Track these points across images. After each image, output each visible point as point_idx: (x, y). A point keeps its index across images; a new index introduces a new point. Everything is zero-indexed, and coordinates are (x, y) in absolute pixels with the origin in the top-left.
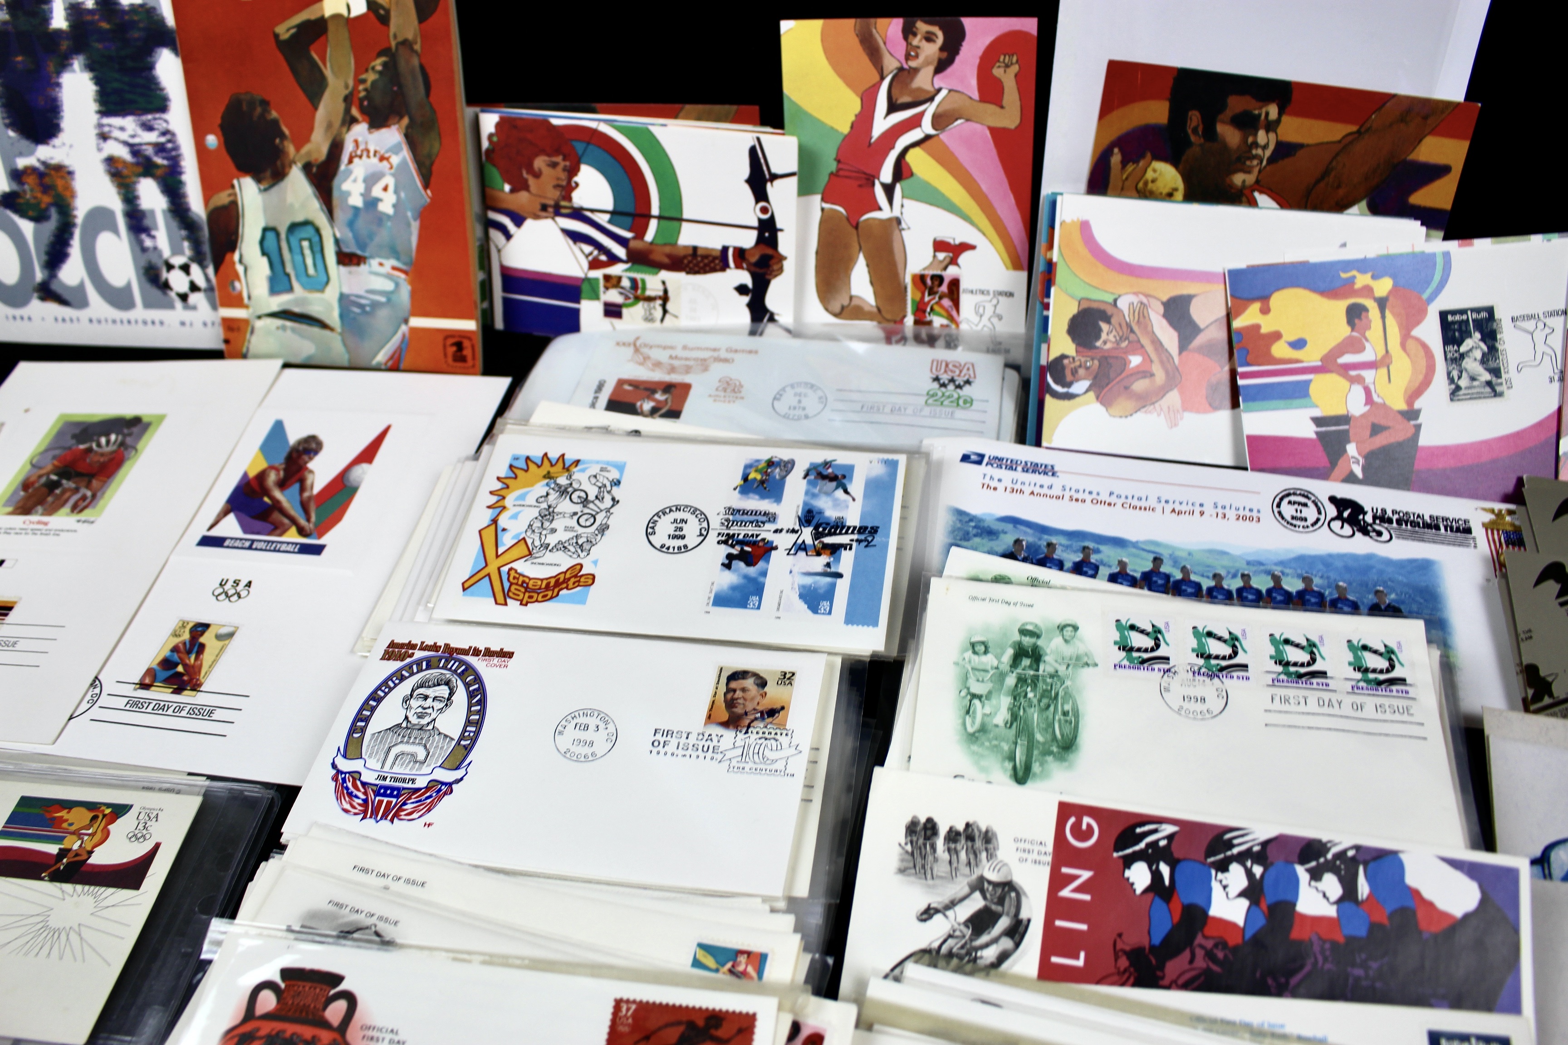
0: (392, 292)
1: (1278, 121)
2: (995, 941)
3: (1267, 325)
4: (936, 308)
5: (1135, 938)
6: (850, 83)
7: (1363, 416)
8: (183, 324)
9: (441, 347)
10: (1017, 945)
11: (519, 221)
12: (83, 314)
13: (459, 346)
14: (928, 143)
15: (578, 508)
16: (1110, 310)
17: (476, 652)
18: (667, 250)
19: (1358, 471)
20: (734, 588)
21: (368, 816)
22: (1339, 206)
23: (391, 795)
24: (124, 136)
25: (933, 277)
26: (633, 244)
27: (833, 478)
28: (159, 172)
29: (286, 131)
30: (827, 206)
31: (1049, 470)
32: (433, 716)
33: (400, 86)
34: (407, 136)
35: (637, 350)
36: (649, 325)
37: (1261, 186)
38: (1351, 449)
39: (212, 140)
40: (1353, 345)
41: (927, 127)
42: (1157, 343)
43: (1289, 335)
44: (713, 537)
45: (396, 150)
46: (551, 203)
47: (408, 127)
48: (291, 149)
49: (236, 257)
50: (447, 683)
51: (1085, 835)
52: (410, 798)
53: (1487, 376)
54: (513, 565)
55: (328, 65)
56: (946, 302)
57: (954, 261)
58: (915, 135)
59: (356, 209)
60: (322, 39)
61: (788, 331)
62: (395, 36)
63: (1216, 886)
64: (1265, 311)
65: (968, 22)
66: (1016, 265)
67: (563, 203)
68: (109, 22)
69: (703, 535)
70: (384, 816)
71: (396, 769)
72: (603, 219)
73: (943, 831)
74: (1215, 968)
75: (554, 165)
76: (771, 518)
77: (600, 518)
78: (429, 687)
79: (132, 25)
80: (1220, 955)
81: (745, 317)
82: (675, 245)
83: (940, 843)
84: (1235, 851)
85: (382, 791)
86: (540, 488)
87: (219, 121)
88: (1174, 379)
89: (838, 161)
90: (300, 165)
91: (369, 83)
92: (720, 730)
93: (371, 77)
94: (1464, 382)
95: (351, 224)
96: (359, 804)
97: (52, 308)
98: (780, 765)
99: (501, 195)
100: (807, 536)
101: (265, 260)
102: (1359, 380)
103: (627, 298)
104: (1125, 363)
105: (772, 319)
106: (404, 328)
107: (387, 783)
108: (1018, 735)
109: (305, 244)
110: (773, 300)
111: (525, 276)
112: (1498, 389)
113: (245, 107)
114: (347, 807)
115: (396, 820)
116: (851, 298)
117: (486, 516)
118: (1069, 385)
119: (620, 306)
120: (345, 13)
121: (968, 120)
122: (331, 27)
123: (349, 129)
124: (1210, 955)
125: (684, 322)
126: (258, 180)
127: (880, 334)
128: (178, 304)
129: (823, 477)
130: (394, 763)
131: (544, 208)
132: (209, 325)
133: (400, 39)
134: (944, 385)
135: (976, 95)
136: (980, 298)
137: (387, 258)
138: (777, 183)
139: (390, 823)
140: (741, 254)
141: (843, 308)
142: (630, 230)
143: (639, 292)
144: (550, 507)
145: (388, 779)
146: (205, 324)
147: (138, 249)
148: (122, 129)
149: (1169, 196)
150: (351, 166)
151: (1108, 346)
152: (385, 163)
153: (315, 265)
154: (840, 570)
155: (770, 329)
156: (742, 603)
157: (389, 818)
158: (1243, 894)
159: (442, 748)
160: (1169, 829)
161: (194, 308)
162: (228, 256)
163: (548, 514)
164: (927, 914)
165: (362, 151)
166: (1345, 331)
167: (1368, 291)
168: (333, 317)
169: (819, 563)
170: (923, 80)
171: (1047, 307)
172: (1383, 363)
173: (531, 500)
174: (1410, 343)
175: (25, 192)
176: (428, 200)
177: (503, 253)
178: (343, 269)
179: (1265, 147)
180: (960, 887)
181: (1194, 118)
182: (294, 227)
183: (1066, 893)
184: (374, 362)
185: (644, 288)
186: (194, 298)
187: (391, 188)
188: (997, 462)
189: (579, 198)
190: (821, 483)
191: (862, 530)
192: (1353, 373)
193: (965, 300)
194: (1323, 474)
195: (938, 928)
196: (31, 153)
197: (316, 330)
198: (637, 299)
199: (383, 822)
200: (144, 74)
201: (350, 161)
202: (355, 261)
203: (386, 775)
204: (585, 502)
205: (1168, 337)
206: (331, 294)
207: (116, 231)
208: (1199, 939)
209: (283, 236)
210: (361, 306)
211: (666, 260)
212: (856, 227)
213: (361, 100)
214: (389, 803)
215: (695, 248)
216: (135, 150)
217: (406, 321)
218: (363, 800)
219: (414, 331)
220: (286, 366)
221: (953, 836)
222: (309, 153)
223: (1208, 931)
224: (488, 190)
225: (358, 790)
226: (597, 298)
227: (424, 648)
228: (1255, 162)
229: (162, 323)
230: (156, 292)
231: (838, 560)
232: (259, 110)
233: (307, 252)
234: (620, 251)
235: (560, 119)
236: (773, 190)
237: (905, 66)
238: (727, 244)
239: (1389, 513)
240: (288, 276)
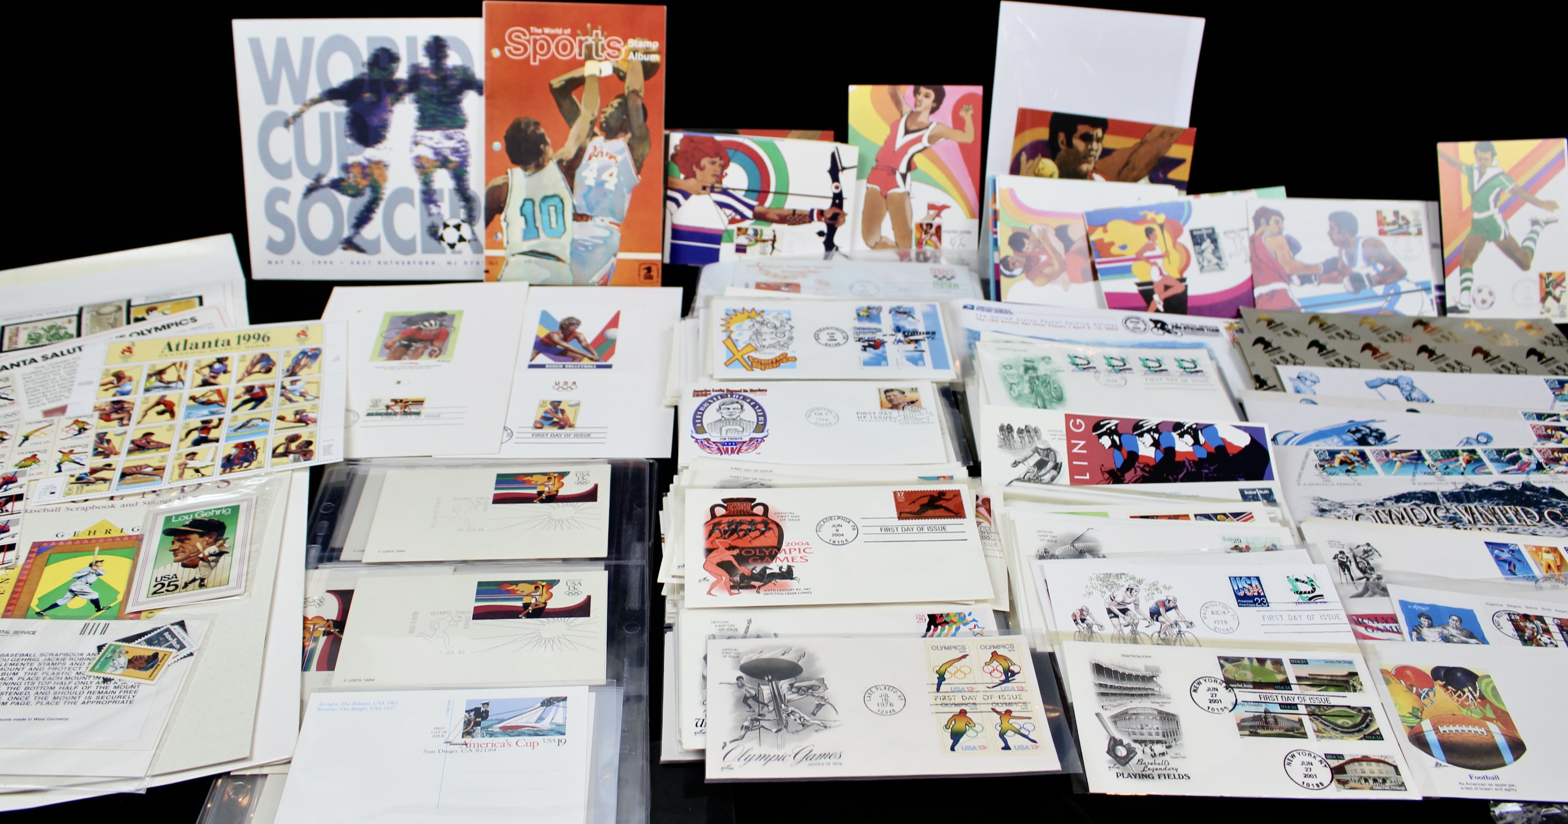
0: (608, 238)
1: (1102, 138)
2: (1049, 472)
3: (1107, 239)
4: (929, 242)
5: (1109, 466)
6: (885, 118)
7: (1160, 282)
8: (449, 263)
9: (636, 270)
10: (1059, 473)
11: (686, 196)
12: (374, 259)
13: (649, 270)
14: (925, 151)
15: (773, 330)
16: (1028, 233)
17: (746, 391)
18: (778, 212)
19: (1161, 308)
20: (872, 359)
21: (723, 453)
22: (1136, 180)
23: (732, 445)
24: (431, 143)
25: (927, 225)
26: (758, 209)
27: (905, 313)
28: (451, 165)
29: (549, 140)
30: (870, 186)
31: (1007, 312)
32: (737, 414)
33: (628, 116)
34: (629, 144)
35: (761, 269)
36: (763, 256)
37: (1095, 170)
38: (1156, 297)
39: (497, 146)
40: (1151, 247)
41: (925, 142)
42: (1054, 251)
43: (1119, 243)
44: (851, 340)
45: (621, 152)
46: (709, 185)
47: (630, 139)
48: (550, 151)
49: (502, 216)
50: (737, 403)
51: (1080, 426)
52: (743, 445)
53: (1215, 261)
54: (750, 354)
55: (583, 102)
56: (934, 238)
57: (938, 215)
58: (918, 147)
59: (590, 187)
60: (580, 88)
61: (846, 257)
62: (628, 87)
63: (1140, 443)
64: (1105, 231)
65: (947, 89)
66: (973, 216)
67: (716, 185)
68: (436, 74)
69: (847, 338)
70: (733, 452)
71: (729, 435)
72: (740, 195)
73: (1015, 429)
74: (1146, 474)
75: (713, 163)
76: (879, 330)
77: (787, 334)
78: (728, 405)
79: (452, 77)
80: (1147, 469)
81: (822, 248)
82: (782, 208)
83: (1015, 434)
84: (1145, 429)
85: (726, 444)
86: (748, 323)
87: (504, 133)
88: (1063, 267)
89: (877, 161)
90: (555, 161)
91: (607, 115)
92: (891, 411)
93: (609, 110)
94: (1205, 264)
95: (585, 197)
96: (715, 450)
97: (352, 254)
98: (926, 420)
99: (677, 181)
100: (900, 336)
101: (522, 219)
102: (1155, 264)
103: (751, 241)
104: (1039, 259)
105: (837, 249)
106: (613, 260)
107: (727, 440)
108: (1036, 396)
109: (552, 209)
110: (837, 240)
111: (687, 229)
112: (1222, 266)
113: (523, 126)
114: (710, 451)
115: (740, 453)
116: (881, 238)
117: (724, 336)
118: (1011, 270)
119: (745, 246)
120: (598, 74)
121: (947, 138)
122: (588, 83)
123: (591, 139)
124: (1142, 469)
125: (785, 254)
126: (525, 170)
127: (897, 257)
128: (448, 249)
129: (900, 313)
130: (726, 433)
131: (704, 188)
132: (469, 263)
133: (631, 89)
134: (940, 279)
135: (950, 125)
136: (952, 235)
137: (607, 216)
138: (845, 172)
139: (737, 455)
140: (821, 213)
141: (876, 244)
142: (757, 200)
143: (758, 237)
144: (757, 330)
146: (466, 263)
147: (426, 214)
148: (431, 139)
149: (1051, 176)
150: (590, 162)
151: (1029, 251)
152: (613, 160)
153: (557, 221)
154: (923, 349)
155: (836, 256)
156: (878, 363)
158: (1152, 445)
159: (751, 426)
160: (1115, 422)
161: (460, 252)
162: (497, 217)
163: (758, 333)
164: (1016, 464)
165: (598, 153)
166: (1144, 240)
167: (1153, 221)
168: (565, 255)
169: (912, 346)
170: (924, 118)
171: (996, 233)
172: (1165, 255)
173: (745, 327)
174: (1177, 246)
175: (349, 178)
176: (638, 182)
177: (674, 216)
178: (576, 223)
179: (1097, 151)
180: (1028, 452)
181: (1062, 137)
182: (545, 198)
183: (1075, 450)
184: (590, 282)
185: (762, 235)
186: (460, 246)
187: (615, 175)
188: (982, 309)
189: (726, 183)
190: (899, 316)
191: (927, 333)
192: (1152, 261)
193: (944, 236)
194: (1145, 309)
195: (1021, 470)
196: (360, 153)
197: (552, 263)
198: (757, 241)
199: (733, 454)
200: (454, 106)
201: (590, 158)
202: (585, 218)
203: (725, 437)
204: (775, 327)
205: (1059, 246)
206: (566, 240)
207: (412, 203)
208: (1137, 464)
209: (537, 204)
210: (586, 247)
211: (776, 218)
212: (885, 197)
213: (601, 123)
214: (732, 448)
215: (794, 211)
216: (437, 152)
217: (615, 255)
218: (717, 448)
219: (620, 261)
220: (531, 285)
221: (1020, 431)
222: (562, 154)
223: (1140, 460)
224: (670, 179)
225: (712, 445)
226: (732, 241)
227: (715, 391)
228: (1092, 158)
229: (433, 263)
230: (433, 242)
231: (920, 345)
232: (532, 128)
233: (553, 214)
234: (749, 213)
235: (719, 138)
236: (842, 176)
237: (914, 110)
238: (813, 207)
239: (1179, 325)
240: (537, 228)
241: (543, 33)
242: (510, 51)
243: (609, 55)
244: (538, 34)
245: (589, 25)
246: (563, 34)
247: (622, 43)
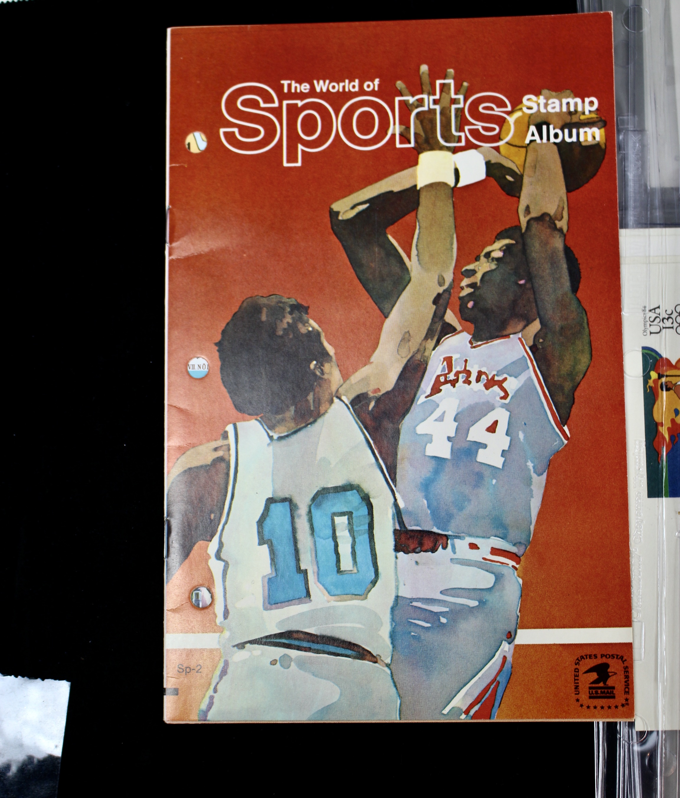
0: (489, 591)
9: (570, 678)
13: (603, 672)
29: (330, 350)
33: (530, 278)
34: (534, 348)
39: (200, 367)
45: (515, 370)
47: (536, 336)
48: (335, 375)
49: (213, 547)
55: (414, 252)
59: (438, 461)
60: (409, 217)
62: (528, 210)
90: (346, 399)
91: (479, 275)
93: (482, 267)
95: (426, 485)
101: (265, 550)
106: (506, 649)
109: (341, 521)
113: (264, 315)
120: (451, 182)
122: (424, 200)
123: (438, 342)
133: (534, 214)
137: (485, 535)
150: (436, 398)
152: (496, 389)
153: (354, 553)
162: (199, 546)
165: (457, 374)
176: (565, 442)
178: (403, 556)
182: (323, 495)
187: (502, 428)
201: (436, 390)
202: (428, 543)
206: (380, 600)
209: (303, 510)
210: (433, 617)
213: (463, 300)
217: (510, 636)
219: (524, 651)
222: (365, 380)
232: (288, 320)
233: (343, 535)
240: (305, 572)
241: (313, 93)
242: (230, 137)
243: (475, 133)
244: (301, 96)
245: (424, 68)
246: (361, 92)
247: (509, 108)
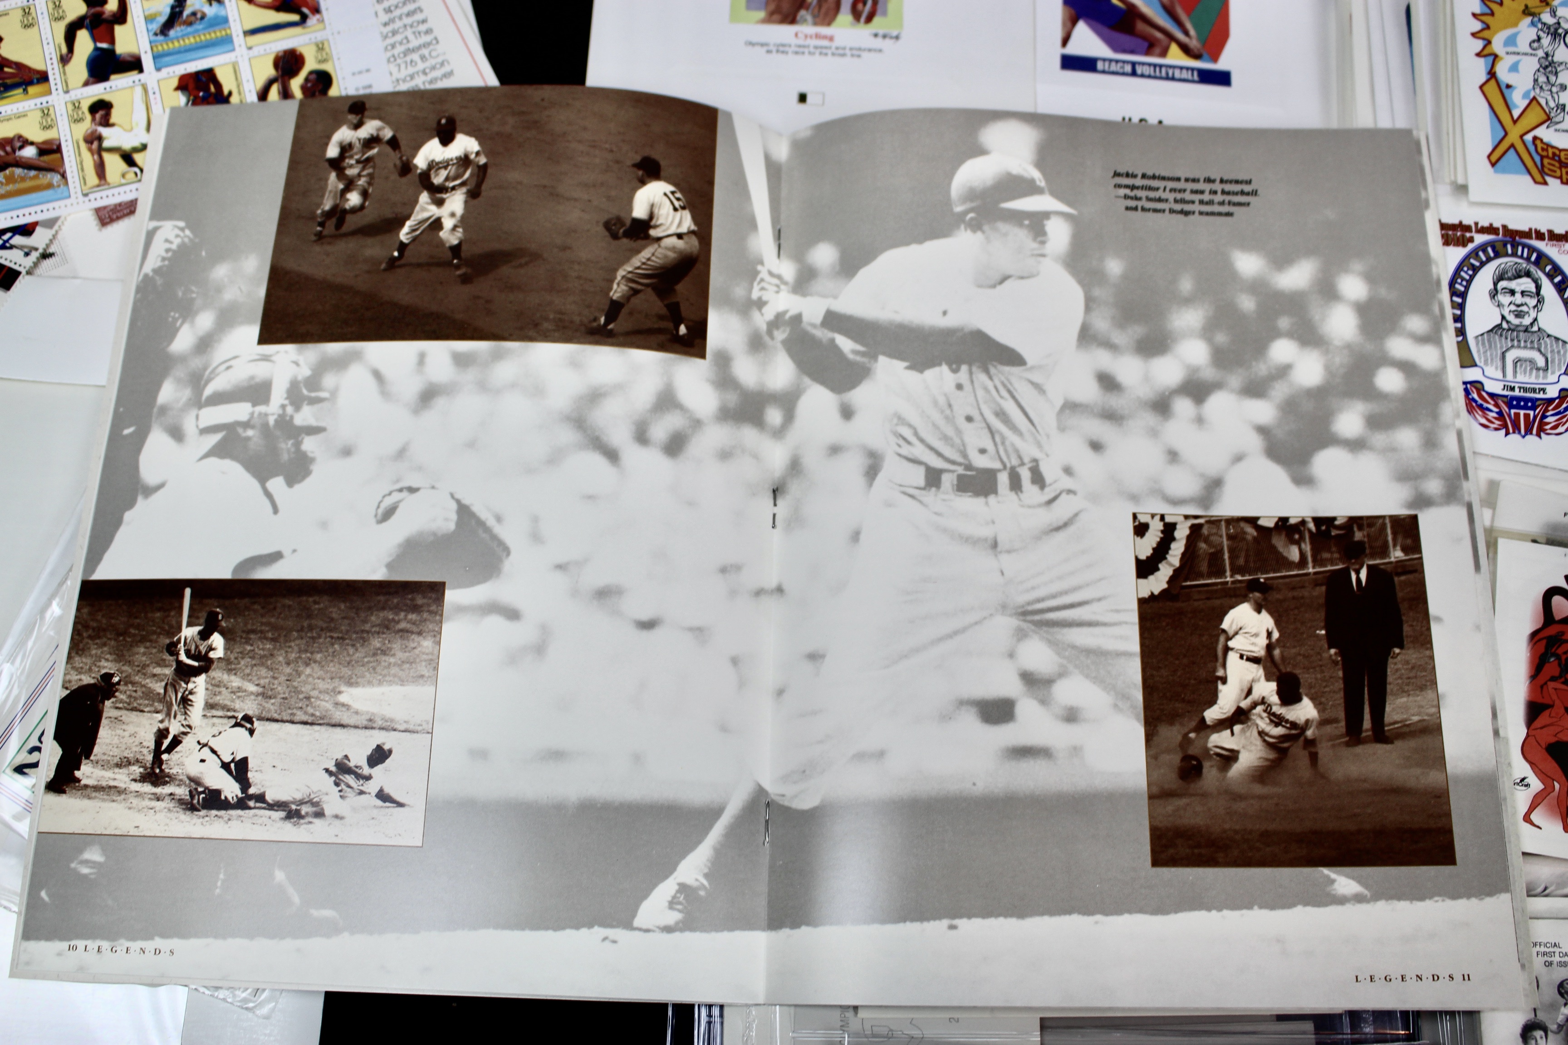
17: (1540, 236)
21: (1511, 431)
23: (1525, 408)
32: (1533, 314)
50: (1528, 274)
52: (1546, 410)
54: (1535, 134)
70: (1529, 431)
71: (1521, 378)
78: (1510, 279)
85: (1513, 402)
86: (1527, 29)
96: (1495, 418)
107: (1517, 393)
114: (1484, 421)
115: (1542, 435)
130: (1515, 372)
139: (1537, 438)
144: (1547, 54)
145: (1517, 390)
157: (1534, 431)
159: (1559, 352)
163: (1549, 64)
173: (1523, 45)
199: (1528, 437)
203: (1513, 385)
214: (1527, 416)
218: (1497, 413)
225: (1488, 402)
227: (1482, 230)
